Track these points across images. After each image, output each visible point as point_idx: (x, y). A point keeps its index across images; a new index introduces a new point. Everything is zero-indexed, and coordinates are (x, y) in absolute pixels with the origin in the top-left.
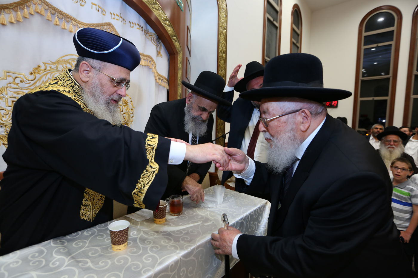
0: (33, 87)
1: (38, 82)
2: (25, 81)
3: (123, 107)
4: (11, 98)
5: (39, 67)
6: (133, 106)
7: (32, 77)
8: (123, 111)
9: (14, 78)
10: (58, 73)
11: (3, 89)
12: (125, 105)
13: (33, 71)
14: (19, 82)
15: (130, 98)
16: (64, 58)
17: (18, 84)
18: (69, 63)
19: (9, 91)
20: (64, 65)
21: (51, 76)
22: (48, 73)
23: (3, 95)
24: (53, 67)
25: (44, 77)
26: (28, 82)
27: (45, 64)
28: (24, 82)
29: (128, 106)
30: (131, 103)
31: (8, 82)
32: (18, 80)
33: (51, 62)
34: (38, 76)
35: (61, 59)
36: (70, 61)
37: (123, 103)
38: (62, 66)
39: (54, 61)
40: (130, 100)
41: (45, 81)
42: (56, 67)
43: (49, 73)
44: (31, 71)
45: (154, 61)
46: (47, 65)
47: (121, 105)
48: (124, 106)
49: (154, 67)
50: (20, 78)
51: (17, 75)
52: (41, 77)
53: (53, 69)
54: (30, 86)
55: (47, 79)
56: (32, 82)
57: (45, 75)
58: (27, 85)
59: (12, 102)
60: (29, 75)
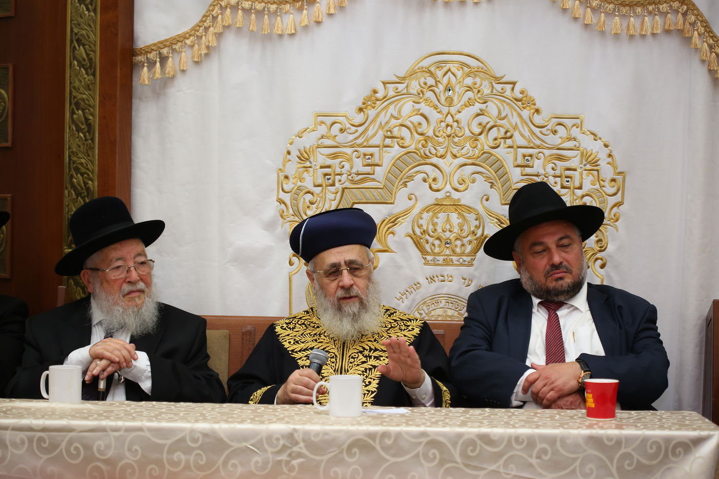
0: (363, 140)
1: (371, 128)
2: (349, 128)
3: (582, 175)
4: (322, 167)
5: (375, 92)
6: (615, 168)
7: (359, 118)
8: (580, 188)
9: (329, 125)
10: (409, 100)
11: (311, 150)
12: (588, 167)
13: (364, 104)
14: (337, 133)
15: (606, 146)
16: (420, 65)
17: (336, 136)
18: (432, 74)
19: (320, 154)
20: (422, 80)
21: (395, 111)
22: (390, 104)
23: (310, 162)
24: (401, 87)
25: (383, 114)
26: (354, 129)
27: (384, 83)
28: (345, 132)
29: (598, 171)
30: (610, 160)
31: (320, 136)
32: (336, 129)
33: (397, 77)
34: (372, 113)
35: (416, 67)
36: (432, 69)
37: (584, 163)
38: (417, 82)
39: (402, 75)
40: (607, 151)
41: (383, 123)
42: (407, 86)
43: (393, 102)
44: (360, 105)
45: (697, 9)
46: (388, 85)
47: (575, 170)
48: (585, 172)
49: (696, 32)
50: (340, 123)
51: (333, 119)
52: (378, 115)
53: (398, 94)
54: (356, 139)
55: (387, 119)
56: (361, 129)
57: (383, 109)
58: (351, 137)
59: (323, 176)
60: (356, 115)
